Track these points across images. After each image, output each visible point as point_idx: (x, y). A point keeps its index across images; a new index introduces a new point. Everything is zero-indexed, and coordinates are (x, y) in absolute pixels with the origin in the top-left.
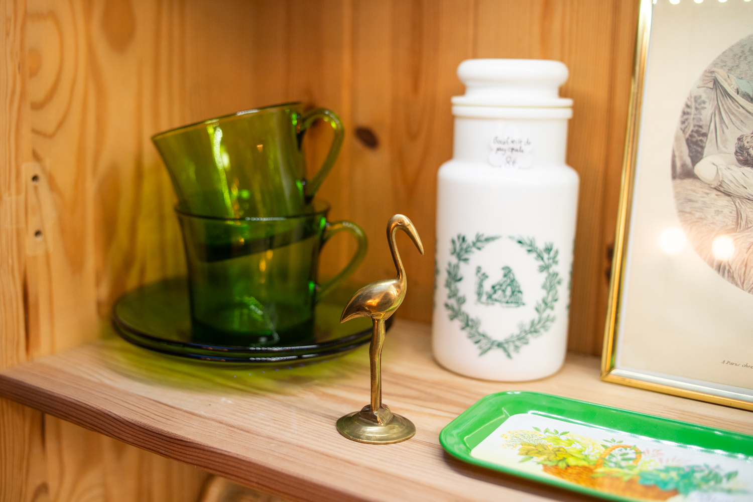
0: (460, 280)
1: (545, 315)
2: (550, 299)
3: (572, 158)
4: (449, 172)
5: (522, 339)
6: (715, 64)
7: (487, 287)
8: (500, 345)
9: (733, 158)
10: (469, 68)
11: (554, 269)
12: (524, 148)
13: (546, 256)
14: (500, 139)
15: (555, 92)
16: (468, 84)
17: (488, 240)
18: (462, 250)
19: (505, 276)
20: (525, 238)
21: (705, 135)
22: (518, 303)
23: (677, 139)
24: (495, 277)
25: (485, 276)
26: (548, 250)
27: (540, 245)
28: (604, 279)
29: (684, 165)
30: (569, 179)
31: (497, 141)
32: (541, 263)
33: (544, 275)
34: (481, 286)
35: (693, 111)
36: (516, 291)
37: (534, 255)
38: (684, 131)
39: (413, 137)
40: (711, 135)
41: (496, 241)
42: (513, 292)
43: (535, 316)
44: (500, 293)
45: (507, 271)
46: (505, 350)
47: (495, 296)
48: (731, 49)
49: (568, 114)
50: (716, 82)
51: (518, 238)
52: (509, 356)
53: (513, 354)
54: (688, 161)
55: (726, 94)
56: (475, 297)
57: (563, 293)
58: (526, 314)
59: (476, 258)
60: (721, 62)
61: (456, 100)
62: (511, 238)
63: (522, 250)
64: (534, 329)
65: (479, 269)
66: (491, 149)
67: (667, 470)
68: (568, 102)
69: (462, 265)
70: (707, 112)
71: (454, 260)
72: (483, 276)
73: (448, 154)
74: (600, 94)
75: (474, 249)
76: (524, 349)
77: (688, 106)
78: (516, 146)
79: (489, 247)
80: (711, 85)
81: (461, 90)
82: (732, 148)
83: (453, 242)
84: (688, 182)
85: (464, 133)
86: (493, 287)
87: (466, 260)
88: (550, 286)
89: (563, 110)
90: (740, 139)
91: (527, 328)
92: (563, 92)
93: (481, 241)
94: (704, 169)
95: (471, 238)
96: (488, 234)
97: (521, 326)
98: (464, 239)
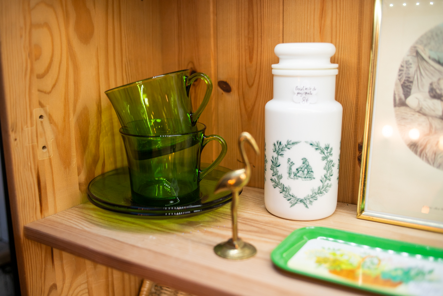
0: (279, 166)
1: (326, 184)
2: (328, 175)
3: (338, 98)
4: (271, 106)
5: (313, 197)
6: (417, 43)
7: (294, 169)
8: (301, 201)
9: (427, 94)
10: (281, 48)
11: (330, 158)
12: (312, 92)
13: (325, 151)
14: (298, 87)
15: (329, 60)
16: (280, 57)
17: (293, 144)
18: (279, 149)
19: (303, 163)
20: (314, 141)
21: (412, 82)
22: (311, 178)
23: (396, 85)
24: (298, 164)
25: (293, 163)
26: (327, 148)
27: (323, 146)
28: (357, 162)
29: (400, 99)
30: (337, 108)
31: (297, 88)
32: (323, 155)
33: (325, 161)
34: (290, 169)
35: (405, 69)
36: (310, 171)
37: (319, 151)
38: (400, 80)
39: (251, 86)
40: (415, 82)
41: (298, 144)
42: (308, 172)
43: (321, 184)
44: (301, 172)
45: (305, 161)
46: (304, 203)
47: (298, 175)
48: (426, 34)
49: (336, 72)
50: (417, 53)
51: (310, 142)
52: (307, 207)
53: (309, 205)
54: (403, 97)
55: (423, 59)
56: (288, 175)
57: (335, 171)
58: (315, 184)
59: (287, 153)
60: (420, 41)
61: (273, 66)
62: (306, 142)
63: (313, 149)
64: (320, 192)
65: (289, 160)
66: (295, 94)
67: (396, 270)
68: (336, 66)
69: (280, 157)
70: (413, 70)
71: (275, 155)
72: (291, 164)
73: (271, 97)
74: (353, 60)
75: (286, 149)
76: (315, 203)
77: (402, 66)
78: (308, 91)
79: (294, 148)
80: (415, 54)
81: (277, 60)
82: (427, 89)
83: (275, 145)
84: (403, 109)
85: (278, 83)
86: (297, 169)
87: (282, 155)
88: (328, 168)
89: (333, 70)
90: (431, 84)
91: (316, 191)
92: (333, 60)
93: (290, 144)
94: (411, 101)
95: (284, 143)
96: (293, 141)
97: (313, 190)
98: (280, 143)
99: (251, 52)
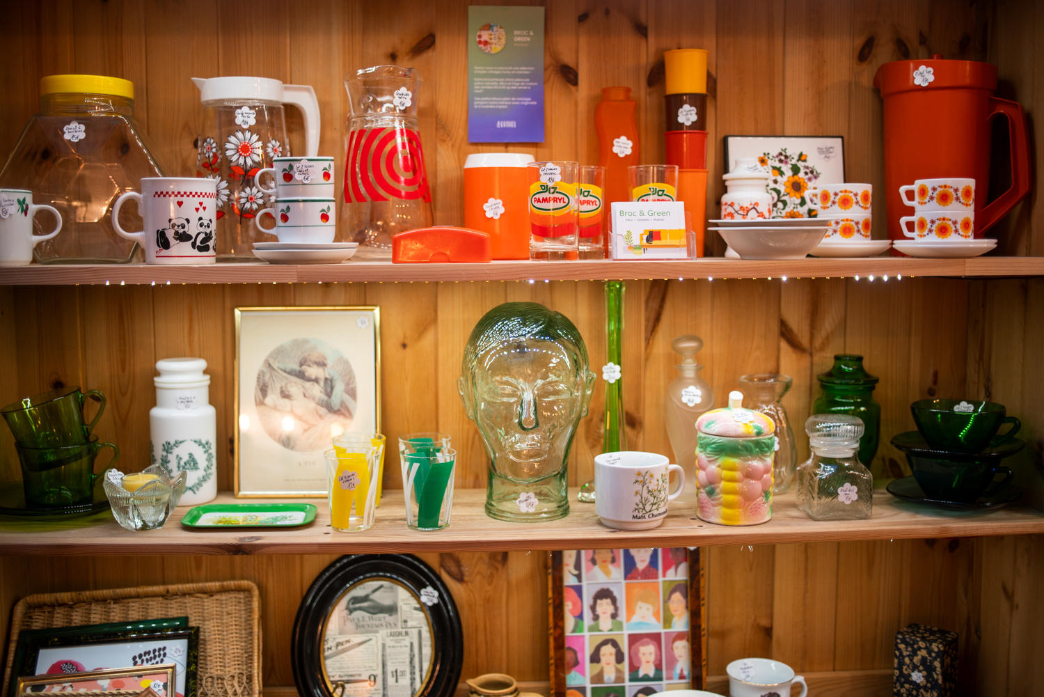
0: (169, 462)
1: (208, 472)
2: (210, 465)
3: (212, 402)
4: (156, 412)
5: (199, 484)
6: (268, 357)
7: (182, 463)
8: (190, 489)
9: (279, 395)
10: (162, 365)
11: (210, 451)
12: (193, 400)
13: (206, 446)
14: (182, 397)
15: (202, 373)
16: (161, 372)
17: (181, 442)
18: (168, 448)
19: (190, 457)
20: (197, 440)
21: (267, 387)
22: (197, 468)
23: (256, 389)
24: (185, 458)
25: (181, 459)
26: (207, 443)
27: (204, 442)
28: (229, 453)
29: (260, 400)
30: (210, 411)
31: (180, 398)
32: (204, 449)
33: (206, 454)
34: (179, 463)
35: (261, 377)
36: (195, 463)
37: (201, 446)
38: (258, 385)
39: (124, 394)
40: (270, 387)
41: (185, 443)
42: (194, 464)
43: (204, 473)
44: (188, 465)
45: (191, 455)
46: (193, 490)
47: (186, 467)
48: (274, 351)
49: (208, 382)
50: (270, 365)
51: (194, 439)
52: (195, 493)
53: (196, 492)
54: (261, 398)
55: (274, 369)
56: (177, 469)
57: (214, 461)
58: (200, 473)
59: (176, 451)
60: (271, 356)
61: (156, 379)
62: (191, 440)
63: (196, 445)
64: (204, 479)
65: (177, 456)
66: (178, 402)
67: (268, 519)
68: (208, 377)
69: (169, 455)
70: (267, 377)
71: (165, 454)
72: (180, 459)
73: (153, 403)
74: (220, 369)
75: (175, 447)
76: (201, 489)
77: (259, 375)
78: (189, 400)
79: (182, 445)
80: (268, 365)
81: (157, 373)
82: (278, 391)
83: (164, 445)
84: (262, 408)
85: (161, 395)
86: (185, 463)
87: (171, 453)
88: (209, 460)
89: (206, 380)
90: (281, 388)
91: (201, 479)
92: (205, 372)
93: (177, 443)
94: (268, 400)
95: (172, 442)
96: (180, 440)
97: (199, 479)
98: (169, 443)
99: (123, 363)
